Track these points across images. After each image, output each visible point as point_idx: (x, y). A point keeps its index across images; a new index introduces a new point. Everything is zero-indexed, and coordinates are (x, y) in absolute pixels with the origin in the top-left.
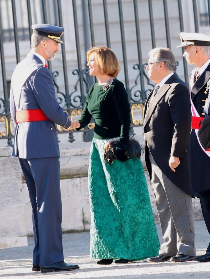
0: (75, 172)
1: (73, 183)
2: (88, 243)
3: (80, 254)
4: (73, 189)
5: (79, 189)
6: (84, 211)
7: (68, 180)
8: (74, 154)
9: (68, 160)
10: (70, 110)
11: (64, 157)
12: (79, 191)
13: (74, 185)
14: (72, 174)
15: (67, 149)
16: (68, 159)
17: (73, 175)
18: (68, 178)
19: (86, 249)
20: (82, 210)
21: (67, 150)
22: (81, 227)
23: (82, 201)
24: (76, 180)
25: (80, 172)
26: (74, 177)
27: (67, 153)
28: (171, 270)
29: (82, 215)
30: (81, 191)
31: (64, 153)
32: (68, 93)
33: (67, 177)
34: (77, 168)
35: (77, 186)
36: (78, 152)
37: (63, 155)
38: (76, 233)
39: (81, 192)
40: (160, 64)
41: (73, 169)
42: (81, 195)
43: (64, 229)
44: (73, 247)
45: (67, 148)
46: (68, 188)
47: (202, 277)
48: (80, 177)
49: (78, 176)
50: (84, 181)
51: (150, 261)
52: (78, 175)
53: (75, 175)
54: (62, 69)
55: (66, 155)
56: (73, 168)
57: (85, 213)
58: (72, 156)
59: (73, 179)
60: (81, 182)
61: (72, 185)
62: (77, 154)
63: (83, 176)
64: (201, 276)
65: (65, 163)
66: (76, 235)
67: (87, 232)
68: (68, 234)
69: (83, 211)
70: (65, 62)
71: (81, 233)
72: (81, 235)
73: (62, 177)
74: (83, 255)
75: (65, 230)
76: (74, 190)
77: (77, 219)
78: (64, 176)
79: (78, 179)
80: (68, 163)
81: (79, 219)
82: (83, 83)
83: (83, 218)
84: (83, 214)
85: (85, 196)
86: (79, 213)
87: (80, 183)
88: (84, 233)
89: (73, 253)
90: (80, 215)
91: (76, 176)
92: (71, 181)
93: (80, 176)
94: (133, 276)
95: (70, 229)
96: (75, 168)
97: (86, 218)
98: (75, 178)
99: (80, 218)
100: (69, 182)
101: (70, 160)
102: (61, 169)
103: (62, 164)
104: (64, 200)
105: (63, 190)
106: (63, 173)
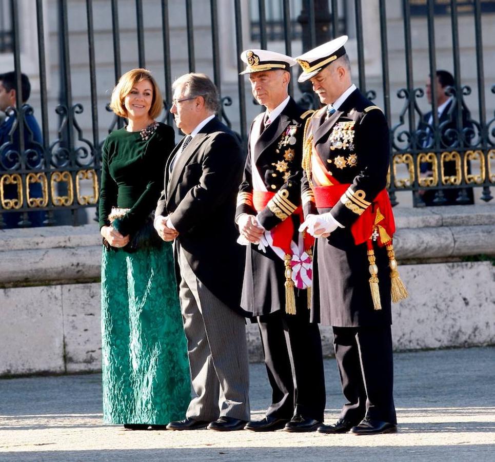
0: (54, 276)
1: (50, 294)
2: (71, 393)
3: (61, 412)
4: (50, 303)
5: (60, 303)
6: (66, 340)
7: (42, 288)
8: (54, 246)
9: (44, 255)
10: (50, 173)
11: (37, 249)
12: (60, 306)
13: (51, 296)
14: (48, 278)
15: (42, 236)
16: (44, 253)
17: (50, 281)
18: (42, 285)
19: (69, 403)
20: (62, 338)
21: (43, 238)
22: (60, 368)
23: (63, 323)
24: (55, 288)
25: (62, 276)
26: (51, 283)
27: (42, 242)
28: (214, 444)
29: (62, 347)
30: (62, 306)
31: (37, 244)
32: (48, 144)
33: (40, 283)
34: (57, 268)
35: (56, 298)
36: (59, 242)
37: (35, 246)
38: (51, 377)
39: (62, 309)
40: (197, 99)
41: (51, 270)
42: (62, 314)
43: (32, 369)
44: (46, 399)
45: (42, 234)
46: (41, 301)
47: (267, 456)
48: (61, 284)
49: (58, 282)
50: (68, 290)
51: (171, 427)
52: (58, 280)
53: (54, 280)
54: (39, 103)
55: (40, 246)
56: (52, 268)
57: (68, 343)
58: (49, 249)
59: (51, 287)
60: (64, 293)
61: (49, 296)
62: (58, 245)
63: (66, 282)
64: (265, 455)
65: (38, 260)
66: (52, 381)
67: (69, 376)
68: (38, 378)
69: (64, 341)
70: (44, 92)
71: (59, 377)
72: (60, 380)
73: (32, 283)
74: (65, 413)
75: (34, 371)
76: (50, 305)
77: (54, 354)
78: (35, 281)
79: (59, 287)
80: (42, 259)
81: (59, 354)
82: (72, 128)
83: (65, 351)
84: (65, 345)
85: (68, 315)
86: (58, 343)
87: (62, 294)
88: (65, 377)
89: (48, 410)
90: (60, 347)
91: (55, 283)
92: (47, 290)
93: (63, 281)
94: (152, 450)
95: (43, 369)
96: (55, 268)
97: (68, 352)
98: (53, 285)
99: (59, 351)
100: (43, 292)
101: (46, 254)
102: (31, 270)
103: (32, 260)
104: (34, 320)
105: (32, 304)
106: (34, 276)
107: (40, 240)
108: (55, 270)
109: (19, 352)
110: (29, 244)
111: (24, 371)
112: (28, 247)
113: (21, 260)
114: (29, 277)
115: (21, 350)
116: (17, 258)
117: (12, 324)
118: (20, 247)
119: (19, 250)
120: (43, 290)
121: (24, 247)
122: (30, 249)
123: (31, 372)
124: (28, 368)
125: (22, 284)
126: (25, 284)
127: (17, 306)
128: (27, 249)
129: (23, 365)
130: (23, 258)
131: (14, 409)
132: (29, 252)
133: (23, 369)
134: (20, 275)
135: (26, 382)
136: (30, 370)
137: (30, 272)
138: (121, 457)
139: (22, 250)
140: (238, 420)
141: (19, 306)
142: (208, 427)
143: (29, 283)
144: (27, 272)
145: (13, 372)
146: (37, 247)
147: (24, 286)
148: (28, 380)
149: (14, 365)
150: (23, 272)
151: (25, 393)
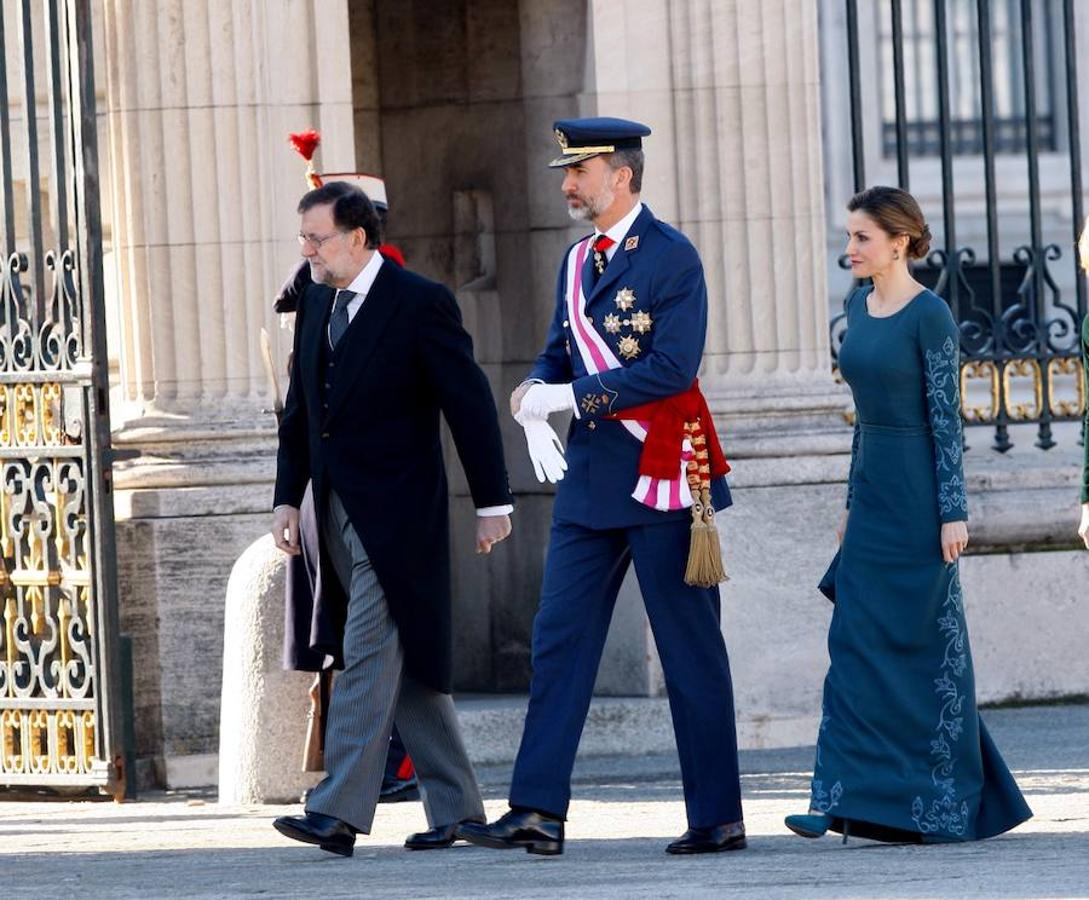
11: (1067, 487)
27: (1075, 476)
31: (1067, 478)
33: (1071, 546)
43: (1058, 692)
44: (1080, 742)
46: (1073, 576)
65: (1067, 506)
75: (1061, 694)
78: (1063, 541)
92: (1084, 558)
95: (1075, 692)
100: (1076, 561)
102: (1057, 523)
103: (1059, 507)
104: (1061, 608)
105: (1058, 581)
106: (1060, 533)
109: (1036, 662)
110: (1053, 479)
111: (1044, 695)
112: (1051, 484)
113: (1039, 505)
114: (1052, 534)
115: (1039, 658)
116: (1031, 501)
117: (1024, 614)
118: (1038, 484)
119: (1035, 489)
120: (1076, 557)
121: (1044, 484)
122: (1054, 488)
123: (1057, 696)
124: (1051, 689)
125: (1041, 547)
126: (1045, 546)
127: (1031, 584)
128: (1049, 488)
129: (1042, 684)
130: (1043, 502)
131: (1023, 760)
132: (1053, 493)
133: (1042, 692)
134: (1038, 531)
135: (1046, 713)
136: (1054, 692)
137: (1054, 526)
139: (1041, 488)
141: (1036, 584)
143: (1051, 546)
144: (1049, 526)
145: (1024, 696)
146: (1066, 483)
147: (1043, 550)
148: (1050, 709)
149: (1027, 685)
150: (1042, 526)
151: (1044, 731)
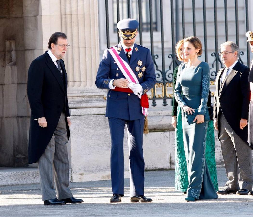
0: (166, 127)
1: (164, 135)
2: (173, 178)
4: (165, 139)
5: (169, 139)
6: (171, 155)
7: (161, 133)
8: (166, 115)
9: (162, 119)
10: (165, 83)
11: (159, 116)
12: (169, 141)
13: (165, 136)
14: (164, 128)
15: (161, 110)
16: (162, 118)
17: (164, 129)
18: (161, 131)
20: (170, 154)
21: (161, 111)
22: (168, 167)
23: (170, 148)
24: (167, 133)
25: (170, 128)
26: (165, 130)
27: (161, 113)
29: (170, 158)
30: (170, 141)
31: (159, 114)
33: (160, 131)
34: (168, 124)
35: (167, 137)
36: (169, 113)
37: (158, 115)
38: (165, 171)
39: (170, 142)
41: (165, 125)
42: (169, 144)
43: (157, 167)
44: (162, 180)
45: (162, 110)
46: (161, 138)
48: (169, 131)
49: (168, 130)
50: (172, 134)
52: (168, 129)
53: (166, 129)
54: (161, 53)
55: (161, 114)
56: (166, 124)
57: (172, 156)
58: (164, 116)
59: (165, 132)
61: (164, 136)
62: (168, 114)
63: (172, 130)
66: (165, 173)
67: (172, 171)
68: (159, 171)
69: (170, 156)
71: (168, 171)
72: (168, 172)
73: (157, 131)
74: (169, 187)
75: (157, 168)
76: (165, 140)
77: (166, 161)
78: (158, 130)
79: (168, 132)
80: (161, 120)
81: (168, 161)
83: (171, 160)
84: (171, 158)
85: (172, 144)
86: (168, 157)
87: (170, 136)
88: (171, 171)
89: (162, 185)
90: (168, 158)
91: (166, 130)
92: (163, 134)
93: (170, 130)
95: (161, 168)
96: (167, 124)
97: (172, 160)
98: (166, 131)
99: (168, 160)
101: (163, 119)
102: (157, 125)
103: (157, 121)
104: (158, 146)
105: (157, 139)
106: (157, 128)
107: (160, 112)
108: (166, 125)
109: (151, 160)
110: (156, 114)
111: (153, 168)
112: (156, 115)
113: (152, 120)
114: (155, 128)
115: (152, 159)
116: (150, 120)
117: (148, 148)
118: (152, 115)
119: (152, 116)
120: (161, 134)
121: (153, 115)
122: (156, 116)
123: (156, 169)
124: (155, 167)
125: (153, 131)
126: (154, 131)
127: (150, 140)
128: (155, 116)
129: (153, 166)
130: (153, 120)
131: (148, 185)
132: (156, 117)
133: (153, 167)
134: (152, 127)
135: (154, 173)
136: (156, 168)
137: (156, 126)
138: (191, 206)
139: (153, 116)
140: (248, 190)
141: (151, 140)
142: (236, 193)
143: (155, 131)
144: (155, 126)
145: (148, 169)
146: (159, 115)
147: (153, 132)
148: (154, 172)
149: (149, 166)
150: (153, 126)
151: (153, 177)
